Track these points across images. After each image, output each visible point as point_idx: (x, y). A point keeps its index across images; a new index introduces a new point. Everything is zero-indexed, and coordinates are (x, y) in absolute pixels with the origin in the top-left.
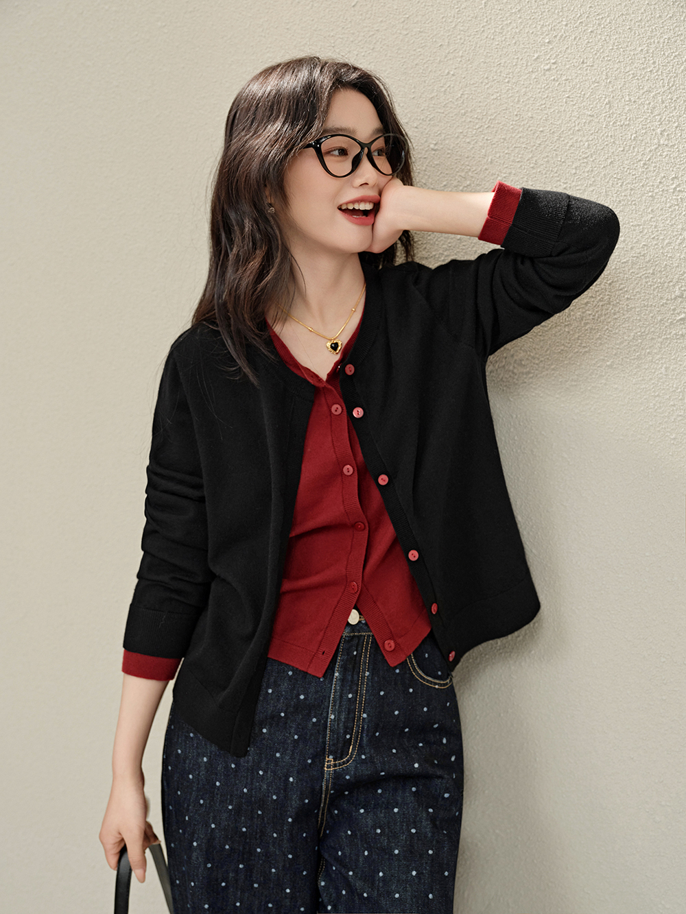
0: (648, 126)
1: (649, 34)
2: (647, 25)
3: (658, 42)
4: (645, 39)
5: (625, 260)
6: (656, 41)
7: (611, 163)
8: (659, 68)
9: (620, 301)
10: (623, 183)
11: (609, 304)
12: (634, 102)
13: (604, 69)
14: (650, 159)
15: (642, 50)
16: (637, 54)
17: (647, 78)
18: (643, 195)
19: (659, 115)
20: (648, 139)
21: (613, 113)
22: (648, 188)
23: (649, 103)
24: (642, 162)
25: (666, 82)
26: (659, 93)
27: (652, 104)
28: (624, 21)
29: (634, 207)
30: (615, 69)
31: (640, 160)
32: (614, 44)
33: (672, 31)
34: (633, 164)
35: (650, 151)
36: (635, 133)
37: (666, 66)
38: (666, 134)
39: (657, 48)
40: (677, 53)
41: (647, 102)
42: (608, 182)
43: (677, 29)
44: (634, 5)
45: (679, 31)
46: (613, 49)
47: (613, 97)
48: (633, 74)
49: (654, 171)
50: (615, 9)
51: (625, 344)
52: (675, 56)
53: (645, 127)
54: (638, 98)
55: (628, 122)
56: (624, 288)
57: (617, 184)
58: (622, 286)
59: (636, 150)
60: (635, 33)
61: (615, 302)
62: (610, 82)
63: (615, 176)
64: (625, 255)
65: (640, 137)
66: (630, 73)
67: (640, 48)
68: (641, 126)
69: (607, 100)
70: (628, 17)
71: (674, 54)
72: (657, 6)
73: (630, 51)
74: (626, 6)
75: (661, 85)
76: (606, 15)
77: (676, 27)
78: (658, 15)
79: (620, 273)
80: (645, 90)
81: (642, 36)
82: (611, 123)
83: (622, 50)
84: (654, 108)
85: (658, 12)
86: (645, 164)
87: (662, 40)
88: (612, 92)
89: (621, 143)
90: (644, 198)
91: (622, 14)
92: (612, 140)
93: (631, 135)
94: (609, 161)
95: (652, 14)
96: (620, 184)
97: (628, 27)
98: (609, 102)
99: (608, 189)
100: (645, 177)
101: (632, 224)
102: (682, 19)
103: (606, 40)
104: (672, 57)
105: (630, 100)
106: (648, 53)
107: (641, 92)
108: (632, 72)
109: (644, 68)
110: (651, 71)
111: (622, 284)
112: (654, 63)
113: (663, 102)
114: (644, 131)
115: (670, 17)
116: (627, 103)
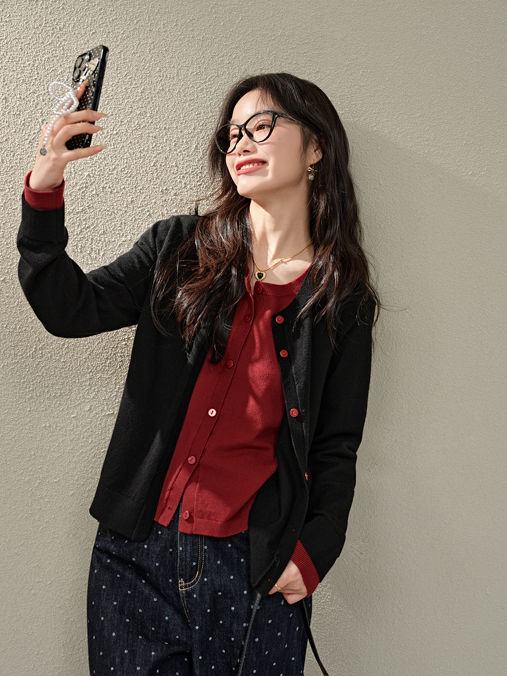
0: (33, 116)
1: (34, 53)
2: (33, 47)
3: (41, 60)
4: (32, 57)
5: (15, 207)
6: (39, 59)
7: (6, 140)
8: (41, 78)
9: (11, 235)
10: (14, 154)
11: (3, 237)
12: (24, 99)
13: (2, 74)
14: (34, 139)
15: (29, 64)
16: (26, 67)
17: (32, 83)
18: (29, 163)
19: (41, 109)
20: (33, 125)
21: (8, 106)
22: (32, 158)
23: (34, 101)
24: (28, 141)
25: (46, 87)
26: (41, 94)
27: (36, 101)
28: (17, 43)
29: (22, 171)
30: (10, 75)
31: (27, 139)
32: (9, 58)
33: (51, 53)
34: (22, 141)
35: (34, 133)
36: (24, 121)
37: (46, 76)
38: (45, 122)
39: (40, 64)
40: (54, 68)
41: (33, 100)
42: (4, 153)
43: (54, 52)
44: (24, 33)
45: (56, 53)
46: (8, 61)
47: (8, 95)
48: (23, 80)
49: (37, 147)
50: (11, 34)
51: (14, 265)
52: (53, 70)
53: (30, 116)
54: (26, 96)
55: (18, 113)
56: (14, 226)
57: (10, 155)
58: (12, 225)
59: (24, 132)
60: (25, 52)
61: (7, 236)
62: (6, 84)
63: (9, 149)
64: (15, 204)
65: (27, 124)
66: (21, 79)
67: (28, 63)
68: (28, 116)
69: (4, 96)
70: (20, 40)
71: (51, 69)
72: (40, 35)
73: (21, 64)
74: (18, 33)
75: (42, 89)
76: (4, 38)
77: (53, 50)
78: (41, 42)
79: (11, 216)
80: (31, 91)
81: (29, 55)
82: (7, 113)
83: (15, 63)
84: (37, 104)
85: (41, 39)
86: (30, 142)
87: (43, 59)
88: (8, 91)
89: (13, 126)
90: (29, 165)
91: (16, 38)
92: (7, 125)
93: (21, 122)
94: (5, 139)
95: (37, 40)
96: (12, 155)
97: (20, 47)
98: (5, 97)
99: (4, 158)
100: (30, 150)
101: (20, 182)
102: (58, 45)
103: (3, 55)
104: (50, 71)
105: (20, 98)
106: (33, 66)
107: (29, 92)
108: (22, 78)
109: (30, 77)
110: (35, 79)
111: (12, 224)
112: (38, 74)
113: (44, 101)
114: (30, 119)
115: (50, 44)
116: (18, 99)
